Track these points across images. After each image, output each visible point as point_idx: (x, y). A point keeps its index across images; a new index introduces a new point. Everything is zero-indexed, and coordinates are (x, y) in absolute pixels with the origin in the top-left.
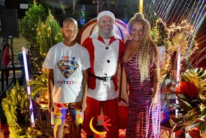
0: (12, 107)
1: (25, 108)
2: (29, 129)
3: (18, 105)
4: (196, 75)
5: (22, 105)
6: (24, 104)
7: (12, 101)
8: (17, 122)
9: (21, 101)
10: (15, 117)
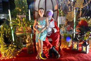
0: (1, 34)
1: (8, 35)
2: (10, 45)
3: (5, 33)
4: (85, 19)
5: (6, 33)
6: (8, 33)
7: (1, 31)
8: (4, 42)
9: (6, 31)
10: (3, 39)
